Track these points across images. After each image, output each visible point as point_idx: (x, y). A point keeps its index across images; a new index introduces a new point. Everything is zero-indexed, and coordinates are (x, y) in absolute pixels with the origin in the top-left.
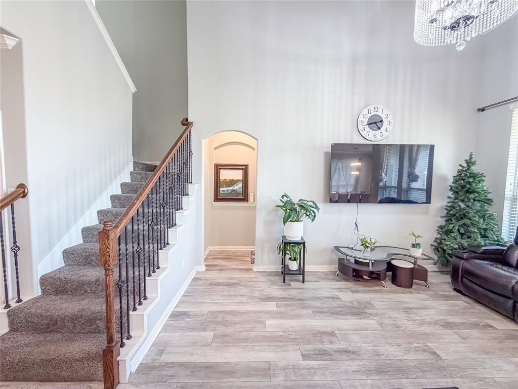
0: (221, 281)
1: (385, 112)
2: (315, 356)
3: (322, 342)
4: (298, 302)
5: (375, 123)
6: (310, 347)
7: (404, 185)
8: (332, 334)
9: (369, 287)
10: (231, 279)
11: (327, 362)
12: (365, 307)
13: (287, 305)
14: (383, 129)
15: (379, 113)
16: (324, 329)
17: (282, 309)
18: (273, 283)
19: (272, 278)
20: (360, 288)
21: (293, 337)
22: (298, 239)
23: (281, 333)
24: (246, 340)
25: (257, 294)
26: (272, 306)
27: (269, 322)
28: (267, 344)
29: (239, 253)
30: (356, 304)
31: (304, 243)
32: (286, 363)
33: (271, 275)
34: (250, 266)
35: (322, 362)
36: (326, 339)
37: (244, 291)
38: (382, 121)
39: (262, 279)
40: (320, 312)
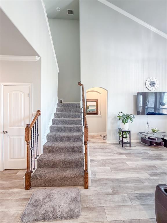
0: (97, 147)
1: (156, 80)
2: (154, 175)
3: (153, 170)
4: (133, 155)
5: (152, 84)
6: (150, 172)
7: (158, 107)
8: (154, 167)
9: (156, 148)
10: (100, 146)
11: (160, 177)
12: (161, 156)
13: (130, 156)
14: (155, 86)
15: (154, 80)
16: (151, 165)
17: (129, 158)
18: (118, 148)
19: (116, 146)
20: (153, 149)
21: (140, 168)
22: (127, 130)
23: (136, 167)
24: (124, 169)
25: (115, 152)
26: (124, 157)
27: (128, 163)
28: (132, 171)
29: (96, 136)
30: (156, 155)
31: (130, 131)
32: (145, 177)
33: (115, 145)
34: (105, 141)
35: (158, 177)
36: (154, 168)
37: (109, 151)
38: (155, 83)
39: (112, 146)
40: (144, 158)
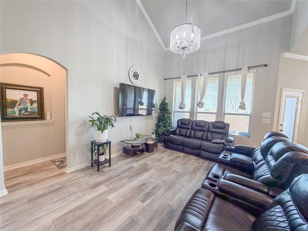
2: (146, 198)
3: (144, 190)
4: (116, 178)
6: (141, 195)
8: (144, 184)
11: (153, 197)
13: (111, 183)
14: (139, 80)
15: (137, 72)
16: (140, 184)
17: (111, 186)
18: (91, 175)
19: (88, 172)
21: (130, 196)
23: (122, 199)
24: (105, 217)
25: (86, 187)
26: (103, 188)
27: (110, 197)
29: (39, 165)
30: (142, 167)
31: (110, 143)
32: (138, 210)
33: (85, 171)
34: (62, 171)
35: (151, 198)
36: (144, 187)
37: (73, 189)
38: (138, 76)
39: (80, 175)
40: (131, 178)
